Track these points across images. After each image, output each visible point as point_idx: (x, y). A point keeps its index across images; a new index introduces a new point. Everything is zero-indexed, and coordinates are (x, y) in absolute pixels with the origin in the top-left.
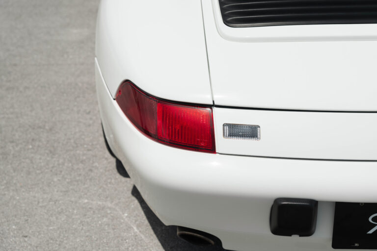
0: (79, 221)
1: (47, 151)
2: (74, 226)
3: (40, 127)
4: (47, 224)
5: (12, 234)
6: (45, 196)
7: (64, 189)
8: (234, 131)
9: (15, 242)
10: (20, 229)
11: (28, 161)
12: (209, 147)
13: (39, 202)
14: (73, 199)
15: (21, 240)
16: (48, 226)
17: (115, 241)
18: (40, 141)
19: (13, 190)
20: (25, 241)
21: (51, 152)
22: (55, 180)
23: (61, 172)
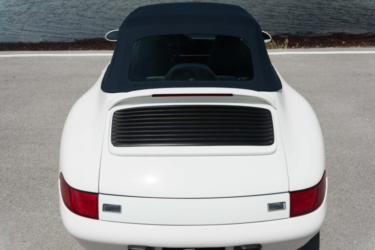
0: (55, 231)
1: (50, 185)
2: (52, 235)
3: (51, 169)
4: (38, 233)
5: (18, 239)
6: (41, 214)
7: (52, 210)
8: (109, 208)
9: (18, 245)
10: (23, 237)
11: (38, 191)
12: (96, 217)
13: (37, 219)
14: (56, 217)
15: (22, 244)
16: (38, 235)
17: (71, 245)
18: (48, 178)
19: (26, 211)
20: (23, 245)
21: (52, 185)
22: (50, 204)
23: (54, 198)
